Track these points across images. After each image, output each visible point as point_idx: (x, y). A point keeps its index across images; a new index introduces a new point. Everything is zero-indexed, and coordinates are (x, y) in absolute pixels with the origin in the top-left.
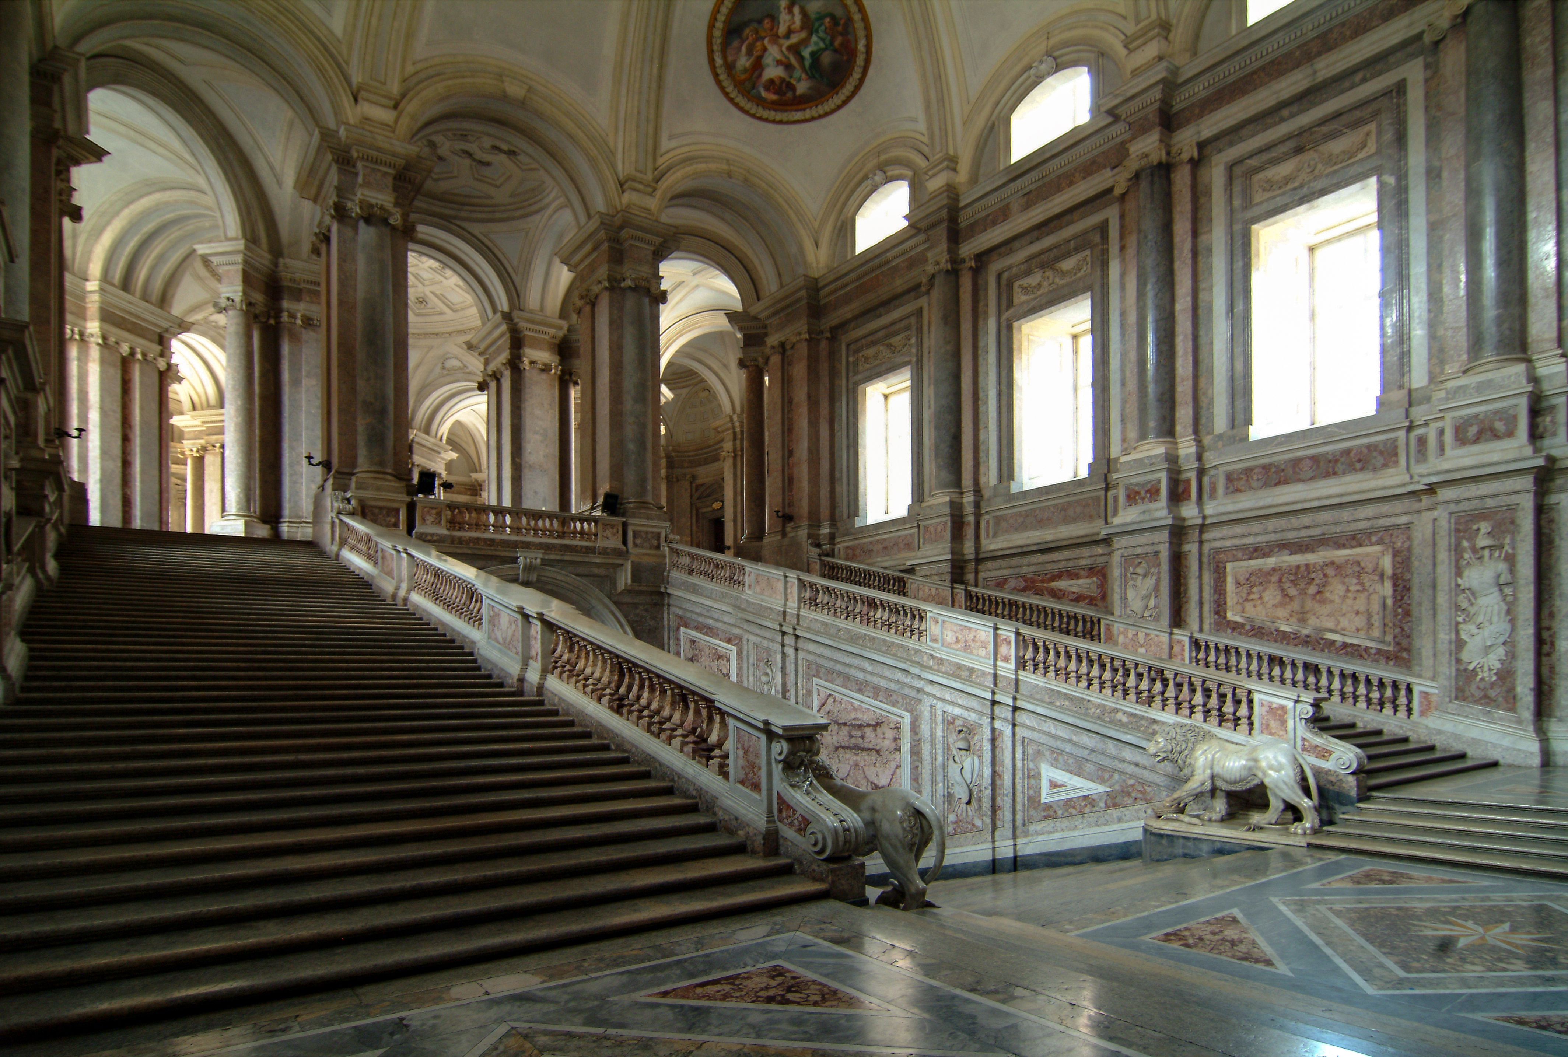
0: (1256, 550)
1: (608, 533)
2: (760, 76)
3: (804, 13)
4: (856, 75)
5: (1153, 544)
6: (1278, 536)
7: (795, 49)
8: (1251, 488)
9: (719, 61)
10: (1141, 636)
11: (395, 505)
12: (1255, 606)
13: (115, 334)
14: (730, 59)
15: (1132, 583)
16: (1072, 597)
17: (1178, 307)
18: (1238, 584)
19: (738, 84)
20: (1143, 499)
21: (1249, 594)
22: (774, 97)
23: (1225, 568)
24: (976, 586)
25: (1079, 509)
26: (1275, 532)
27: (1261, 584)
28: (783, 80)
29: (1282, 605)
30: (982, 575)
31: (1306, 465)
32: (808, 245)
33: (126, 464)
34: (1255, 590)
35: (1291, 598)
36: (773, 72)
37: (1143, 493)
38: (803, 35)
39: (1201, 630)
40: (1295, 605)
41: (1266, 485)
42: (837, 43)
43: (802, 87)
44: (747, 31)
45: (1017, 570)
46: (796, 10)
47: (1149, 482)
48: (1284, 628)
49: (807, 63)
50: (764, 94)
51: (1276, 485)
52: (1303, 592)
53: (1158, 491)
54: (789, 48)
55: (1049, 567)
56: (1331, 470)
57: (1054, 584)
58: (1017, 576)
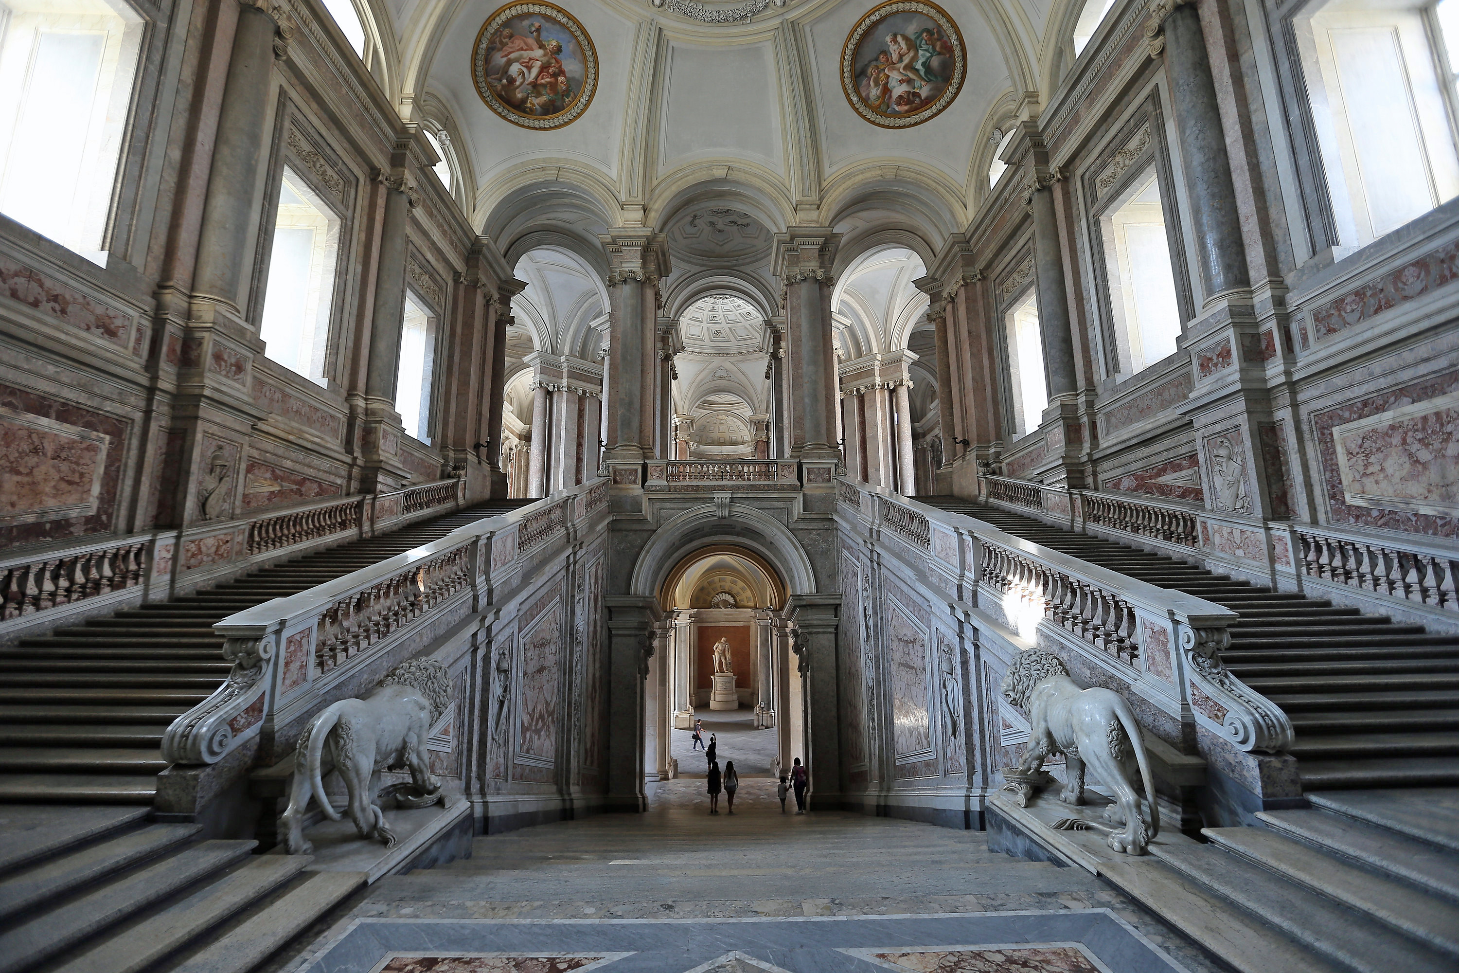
0: (1365, 404)
1: (786, 472)
2: (890, 96)
3: (906, 38)
4: (959, 65)
5: (1231, 417)
6: (1390, 380)
7: (910, 67)
8: (1346, 324)
9: (855, 99)
10: (1237, 533)
11: (634, 467)
12: (1377, 482)
13: (575, 383)
14: (864, 95)
15: (1217, 468)
16: (1179, 492)
17: (1228, 141)
18: (1350, 454)
19: (875, 110)
20: (1216, 365)
21: (1366, 466)
22: (906, 108)
23: (1331, 434)
24: (1096, 489)
25: (1173, 391)
26: (1384, 375)
27: (1379, 449)
28: (908, 93)
29: (1413, 476)
30: (1101, 477)
31: (1410, 274)
32: (958, 207)
33: (579, 460)
34: (1372, 459)
35: (1425, 465)
36: (899, 90)
37: (1215, 358)
38: (912, 54)
39: (1314, 522)
40: (1433, 475)
41: (1363, 316)
42: (938, 48)
43: (924, 92)
44: (870, 70)
45: (1128, 468)
46: (899, 39)
47: (1218, 344)
48: (1424, 510)
49: (922, 73)
50: (897, 108)
51: (1376, 312)
52: (1440, 454)
53: (1229, 352)
54: (905, 68)
55: (1153, 460)
56: (1447, 273)
57: (1161, 480)
58: (1128, 474)
